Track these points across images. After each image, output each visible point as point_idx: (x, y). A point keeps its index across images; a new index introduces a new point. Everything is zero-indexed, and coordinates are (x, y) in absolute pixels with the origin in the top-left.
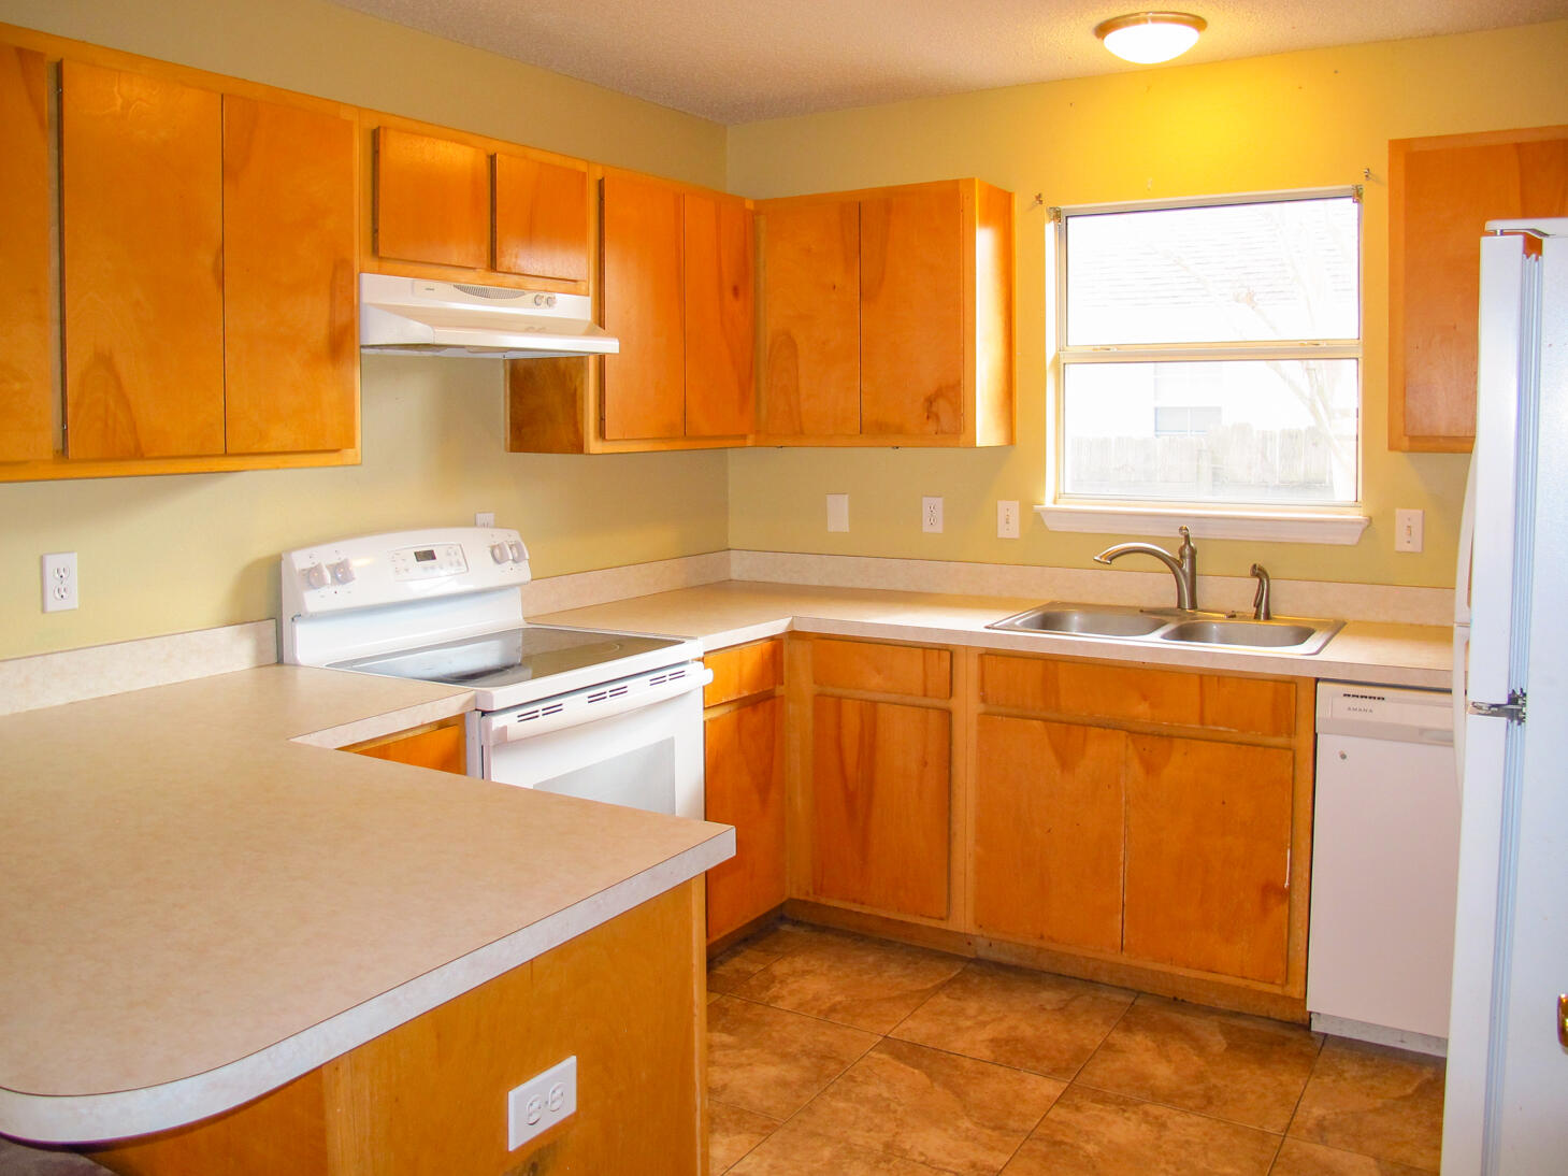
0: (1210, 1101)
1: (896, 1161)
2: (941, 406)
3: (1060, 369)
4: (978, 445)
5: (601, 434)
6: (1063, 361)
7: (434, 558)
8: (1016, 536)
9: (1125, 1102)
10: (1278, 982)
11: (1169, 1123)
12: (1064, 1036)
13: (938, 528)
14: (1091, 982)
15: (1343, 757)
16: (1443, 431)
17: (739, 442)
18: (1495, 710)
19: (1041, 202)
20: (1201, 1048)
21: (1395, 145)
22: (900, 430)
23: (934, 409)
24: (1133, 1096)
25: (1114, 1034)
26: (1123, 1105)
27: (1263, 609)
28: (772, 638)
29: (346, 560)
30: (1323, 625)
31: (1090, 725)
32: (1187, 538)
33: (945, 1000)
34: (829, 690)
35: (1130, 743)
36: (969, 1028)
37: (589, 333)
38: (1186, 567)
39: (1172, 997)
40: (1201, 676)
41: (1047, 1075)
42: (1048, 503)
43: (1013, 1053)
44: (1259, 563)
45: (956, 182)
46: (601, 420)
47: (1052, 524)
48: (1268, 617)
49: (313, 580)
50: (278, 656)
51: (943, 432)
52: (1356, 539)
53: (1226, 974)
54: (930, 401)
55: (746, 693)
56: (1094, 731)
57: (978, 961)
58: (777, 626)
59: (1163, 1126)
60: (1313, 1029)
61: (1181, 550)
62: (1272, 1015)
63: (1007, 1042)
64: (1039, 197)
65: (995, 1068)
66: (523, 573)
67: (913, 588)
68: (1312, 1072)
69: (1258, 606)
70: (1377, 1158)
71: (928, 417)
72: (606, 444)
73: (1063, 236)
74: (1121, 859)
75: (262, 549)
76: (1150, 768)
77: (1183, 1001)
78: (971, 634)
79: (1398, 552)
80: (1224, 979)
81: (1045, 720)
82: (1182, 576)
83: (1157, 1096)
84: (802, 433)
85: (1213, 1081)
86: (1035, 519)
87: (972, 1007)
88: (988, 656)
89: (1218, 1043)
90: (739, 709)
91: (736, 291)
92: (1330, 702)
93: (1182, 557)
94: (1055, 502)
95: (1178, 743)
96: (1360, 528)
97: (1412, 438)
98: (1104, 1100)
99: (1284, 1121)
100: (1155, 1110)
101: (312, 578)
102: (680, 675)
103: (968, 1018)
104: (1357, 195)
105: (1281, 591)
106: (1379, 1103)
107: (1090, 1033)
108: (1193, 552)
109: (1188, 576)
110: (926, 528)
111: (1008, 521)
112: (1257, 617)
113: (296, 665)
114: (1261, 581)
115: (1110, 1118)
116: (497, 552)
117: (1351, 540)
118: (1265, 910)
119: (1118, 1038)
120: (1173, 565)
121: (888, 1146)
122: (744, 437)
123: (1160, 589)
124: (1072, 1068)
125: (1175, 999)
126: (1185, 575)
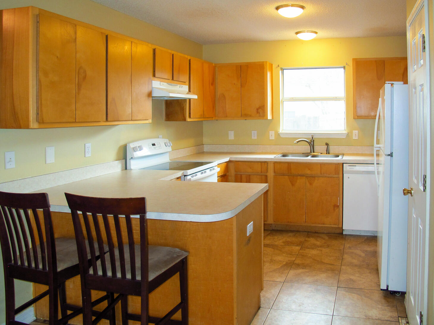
0: (328, 246)
1: (274, 261)
2: (260, 110)
3: (283, 102)
4: (268, 119)
5: (190, 117)
6: (283, 101)
7: (155, 145)
8: (274, 139)
9: (313, 248)
10: (337, 224)
11: (322, 250)
12: (297, 240)
13: (256, 138)
14: (298, 231)
15: (349, 178)
16: (363, 115)
17: (212, 119)
18: (389, 155)
19: (279, 67)
20: (324, 239)
21: (354, 59)
22: (251, 116)
23: (259, 111)
24: (314, 247)
25: (306, 238)
26: (313, 249)
27: (328, 152)
28: (226, 162)
29: (141, 145)
30: (341, 154)
31: (298, 176)
32: (312, 137)
33: (270, 237)
34: (238, 173)
35: (306, 179)
36: (277, 241)
37: (188, 93)
38: (312, 143)
39: (315, 232)
40: (321, 164)
41: (296, 246)
42: (281, 132)
43: (287, 243)
44: (327, 142)
45: (263, 62)
46: (190, 113)
47: (282, 136)
48: (329, 153)
49: (135, 150)
50: (126, 167)
51: (261, 116)
52: (345, 137)
53: (327, 224)
54: (257, 109)
55: (223, 174)
56: (299, 177)
57: (273, 230)
58: (227, 159)
59: (321, 250)
60: (343, 234)
61: (311, 140)
62: (335, 232)
63: (286, 242)
64: (278, 65)
65: (285, 246)
66: (169, 149)
67: (250, 151)
68: (345, 240)
69: (327, 151)
70: (360, 250)
71: (257, 113)
72: (190, 119)
73: (283, 73)
74: (305, 203)
75: (122, 143)
76: (311, 184)
77: (317, 232)
78: (272, 159)
79: (354, 139)
80: (326, 225)
81: (288, 176)
82: (311, 146)
83: (318, 246)
84: (227, 116)
85: (328, 243)
86: (278, 135)
87: (276, 237)
88: (275, 163)
89: (327, 238)
90: (221, 178)
91: (212, 84)
92: (346, 168)
93: (311, 142)
94: (282, 131)
95: (316, 178)
96: (346, 134)
97: (358, 116)
98: (309, 248)
99: (343, 247)
100: (319, 249)
101: (135, 149)
102: (213, 169)
103: (276, 239)
104: (344, 68)
105: (331, 148)
106: (359, 243)
107: (302, 239)
108: (313, 140)
109: (313, 145)
110: (253, 138)
111: (272, 135)
112: (327, 153)
113: (131, 169)
114: (327, 146)
115: (311, 251)
116: (166, 144)
117: (344, 137)
118: (334, 210)
119: (307, 239)
120: (309, 143)
121: (271, 260)
122: (213, 118)
123: (307, 149)
124: (300, 244)
125: (316, 232)
126: (312, 145)
